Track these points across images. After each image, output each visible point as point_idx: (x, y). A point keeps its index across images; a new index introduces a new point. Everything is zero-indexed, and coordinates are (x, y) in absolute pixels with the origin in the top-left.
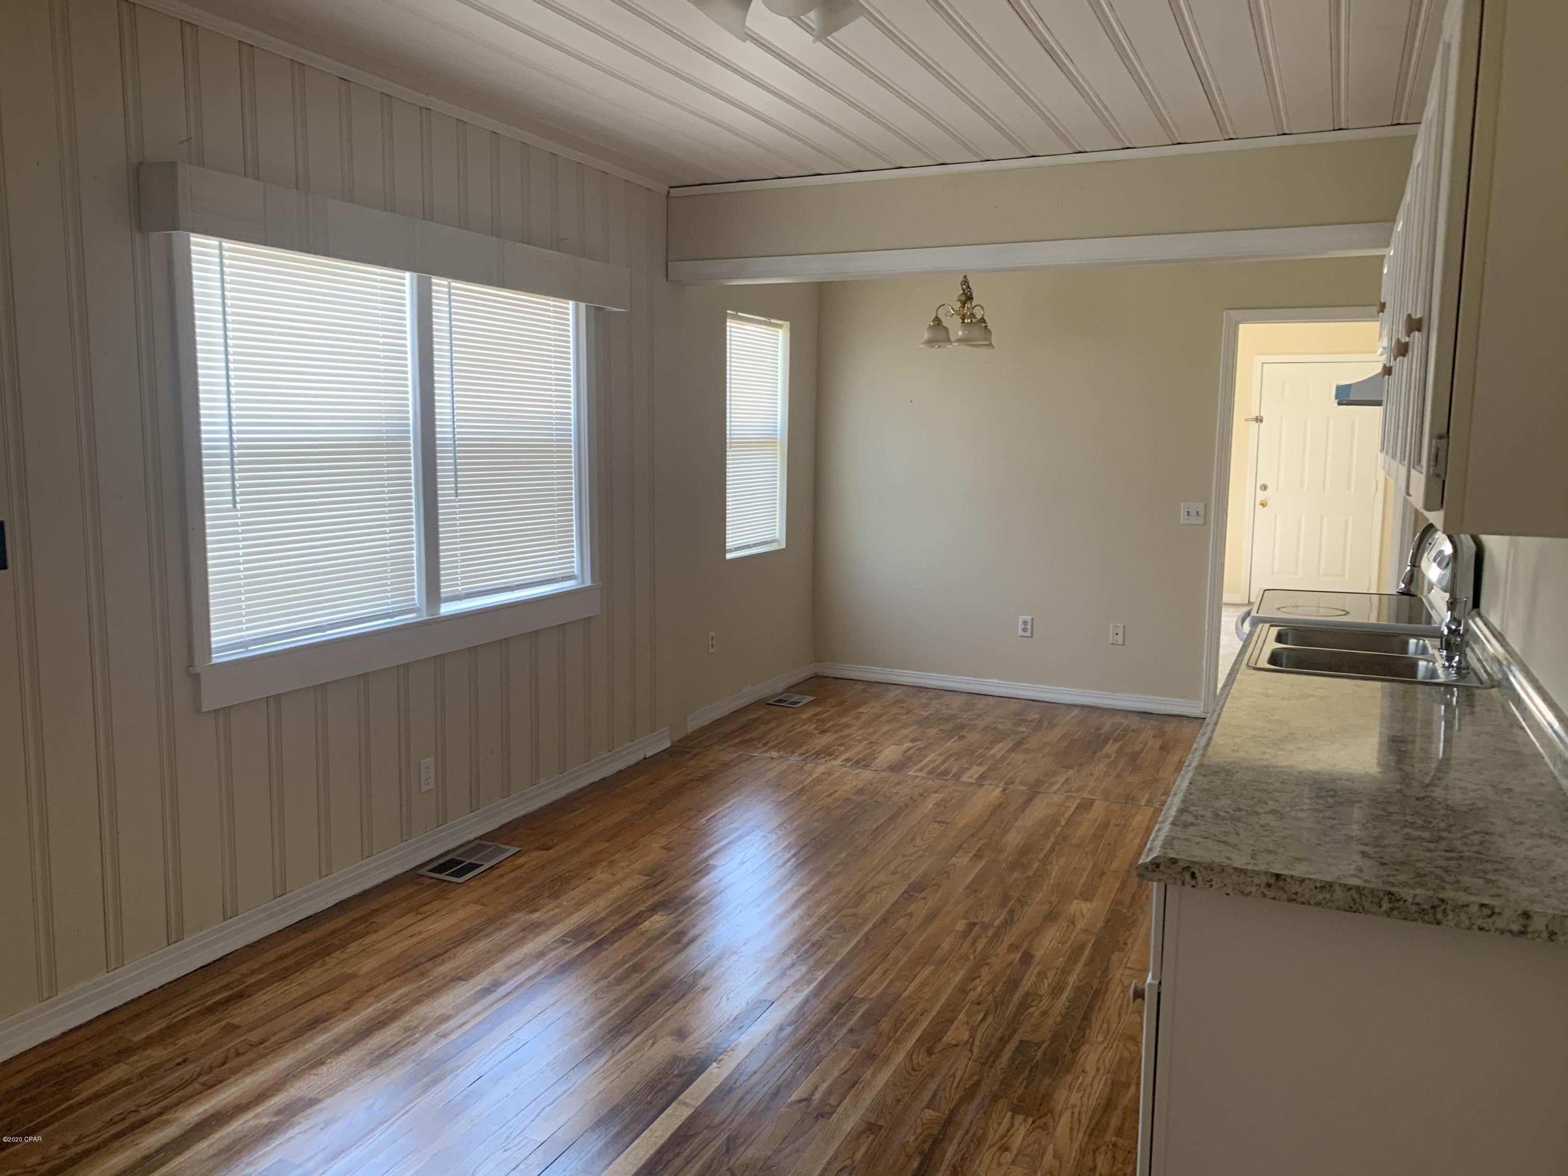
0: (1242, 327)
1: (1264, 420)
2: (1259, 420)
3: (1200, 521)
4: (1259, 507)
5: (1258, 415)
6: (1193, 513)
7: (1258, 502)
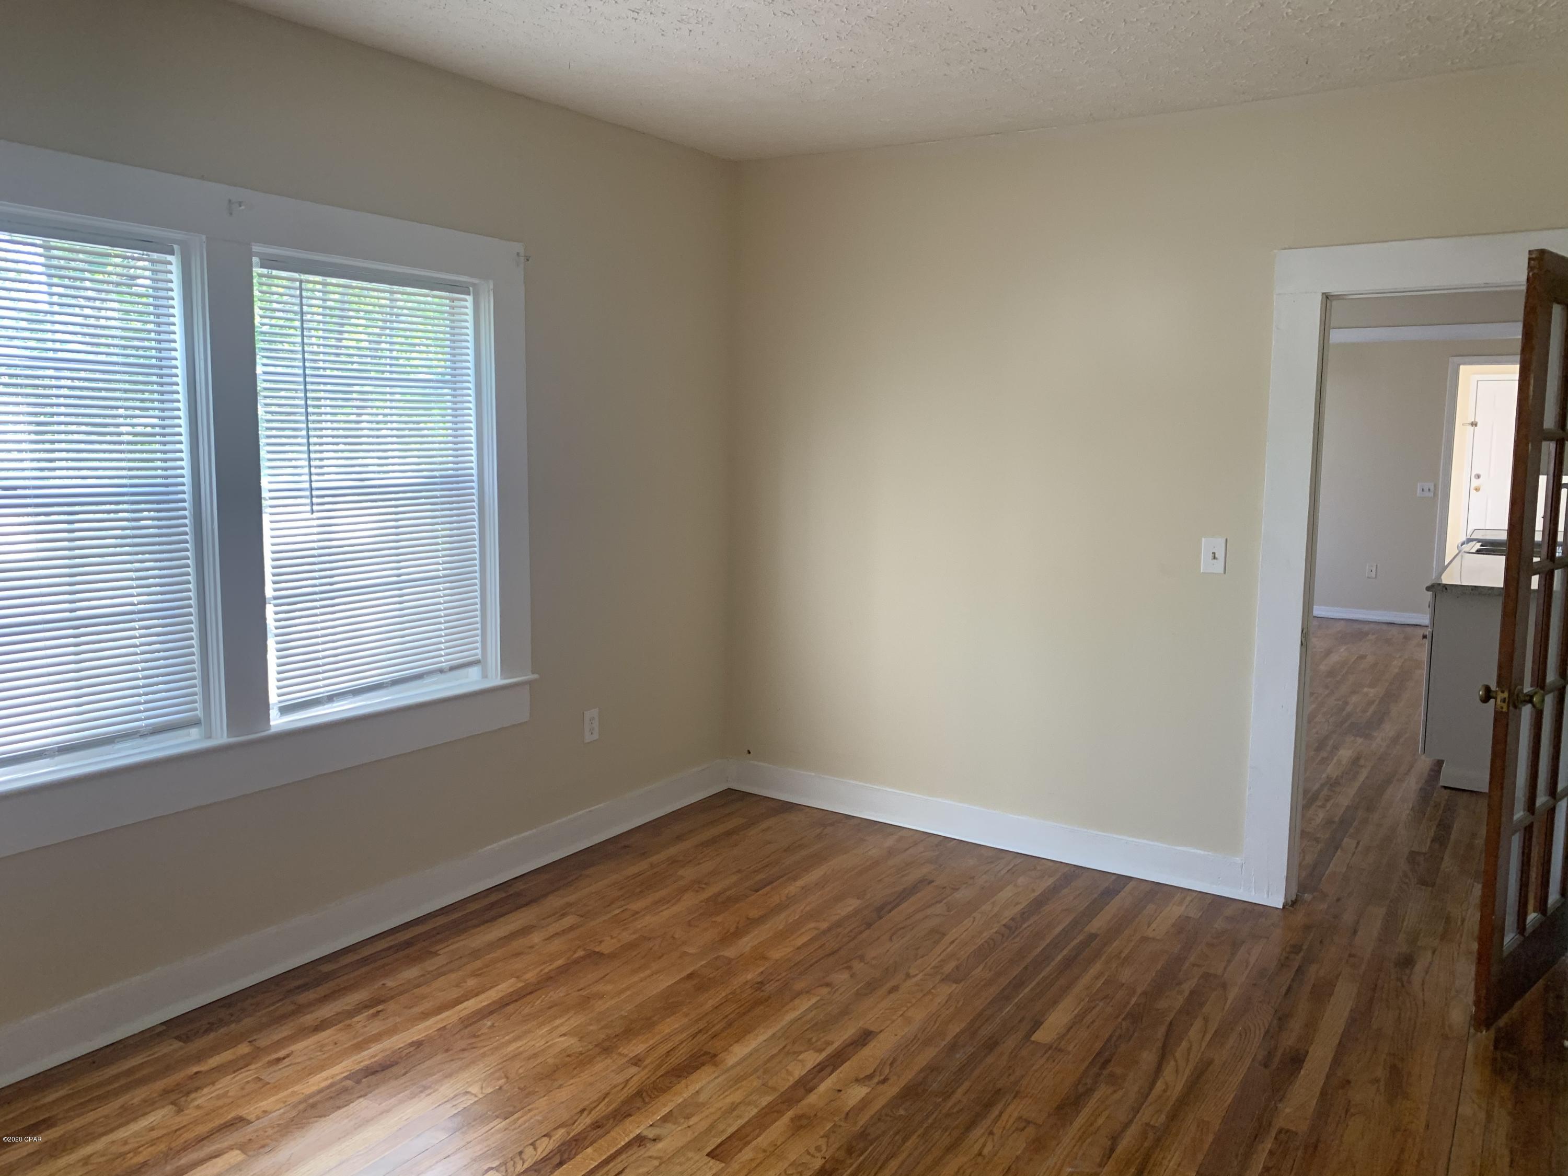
0: (1462, 367)
1: (1478, 425)
2: (1474, 424)
3: (1431, 494)
4: (1473, 491)
5: (1473, 420)
6: (1426, 489)
7: (1473, 486)
